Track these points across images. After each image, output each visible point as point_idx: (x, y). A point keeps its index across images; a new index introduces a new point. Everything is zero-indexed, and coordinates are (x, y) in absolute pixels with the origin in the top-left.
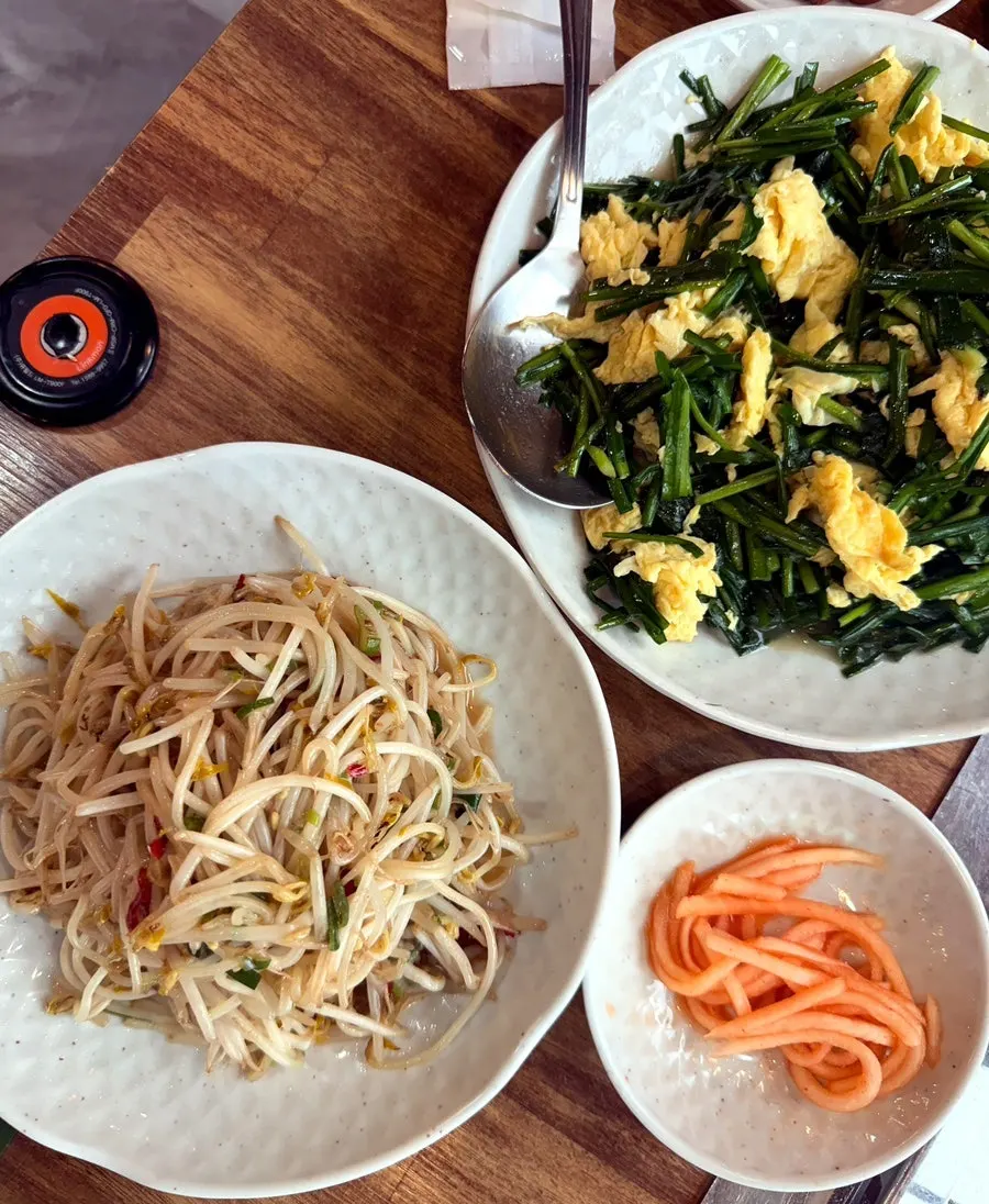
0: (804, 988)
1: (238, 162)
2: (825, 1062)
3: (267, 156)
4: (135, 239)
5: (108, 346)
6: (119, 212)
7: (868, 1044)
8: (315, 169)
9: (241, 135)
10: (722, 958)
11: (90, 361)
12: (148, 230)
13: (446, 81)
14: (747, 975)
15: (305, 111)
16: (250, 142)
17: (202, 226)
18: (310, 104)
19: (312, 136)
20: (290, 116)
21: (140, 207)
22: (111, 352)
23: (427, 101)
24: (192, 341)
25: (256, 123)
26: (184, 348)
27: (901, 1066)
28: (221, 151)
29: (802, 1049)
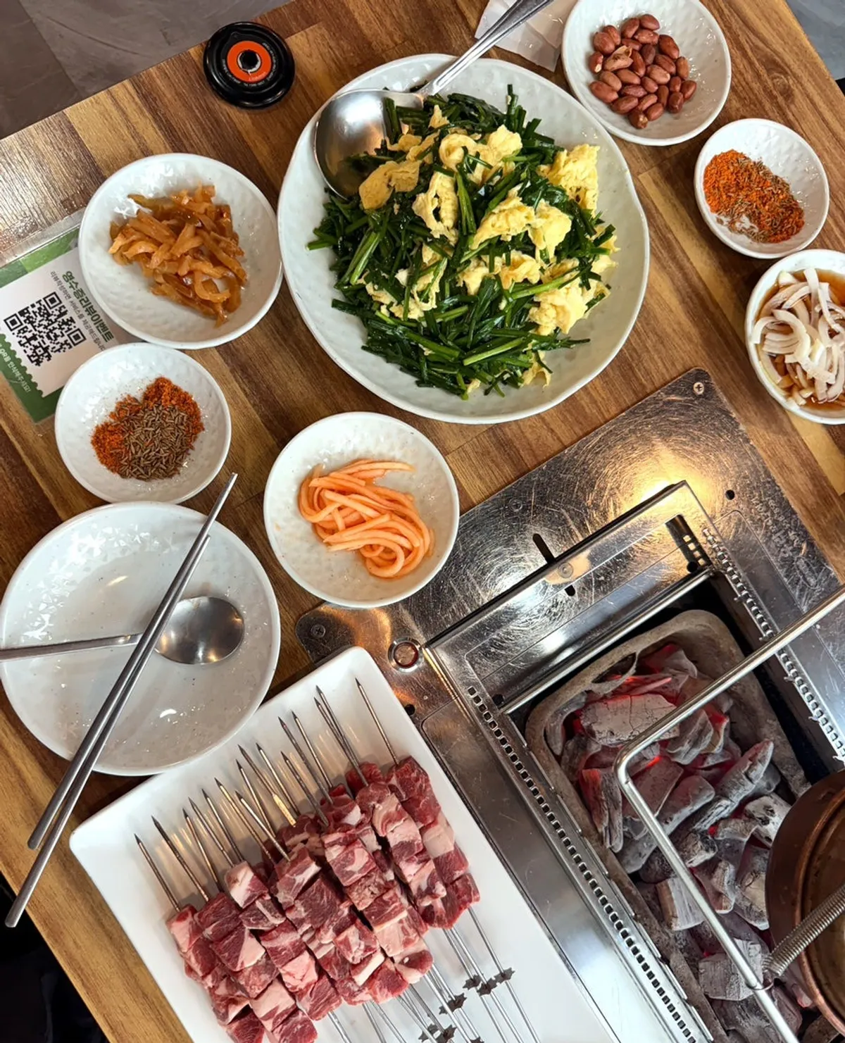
0: (371, 519)
1: (361, 22)
2: (379, 557)
3: (376, 27)
4: (298, 35)
5: (268, 76)
6: (296, 19)
7: (402, 547)
8: (396, 44)
9: (368, 11)
10: (332, 502)
11: (256, 79)
12: (307, 34)
13: (474, 31)
14: (344, 512)
15: (403, 15)
16: (371, 16)
17: (333, 44)
18: (407, 12)
19: (402, 29)
20: (395, 13)
21: (307, 22)
22: (268, 79)
23: (462, 37)
24: (305, 93)
25: (378, 9)
26: (301, 96)
27: (414, 559)
28: (356, 14)
29: (368, 549)
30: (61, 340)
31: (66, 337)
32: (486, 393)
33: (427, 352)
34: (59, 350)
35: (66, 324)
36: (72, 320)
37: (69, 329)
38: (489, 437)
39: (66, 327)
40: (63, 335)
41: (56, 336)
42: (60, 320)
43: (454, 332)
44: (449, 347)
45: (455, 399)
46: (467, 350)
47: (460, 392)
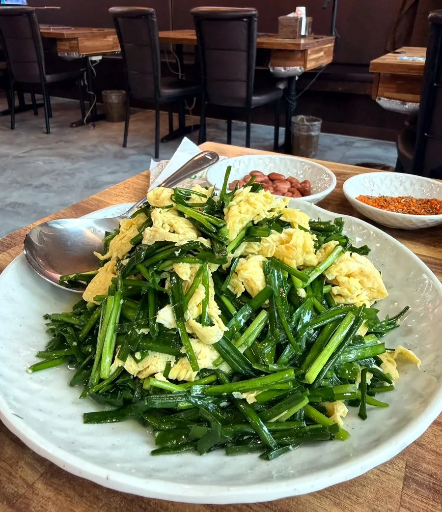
32: (362, 416)
33: (251, 398)
38: (417, 492)
43: (268, 349)
44: (275, 372)
45: (330, 448)
46: (300, 363)
47: (330, 433)
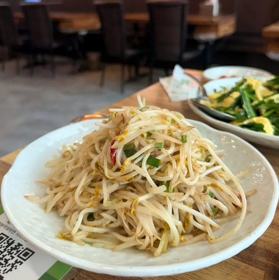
30: (11, 262)
31: (16, 258)
34: (11, 270)
35: (15, 249)
36: (19, 245)
37: (18, 252)
39: (15, 252)
40: (13, 258)
41: (6, 261)
42: (9, 248)
